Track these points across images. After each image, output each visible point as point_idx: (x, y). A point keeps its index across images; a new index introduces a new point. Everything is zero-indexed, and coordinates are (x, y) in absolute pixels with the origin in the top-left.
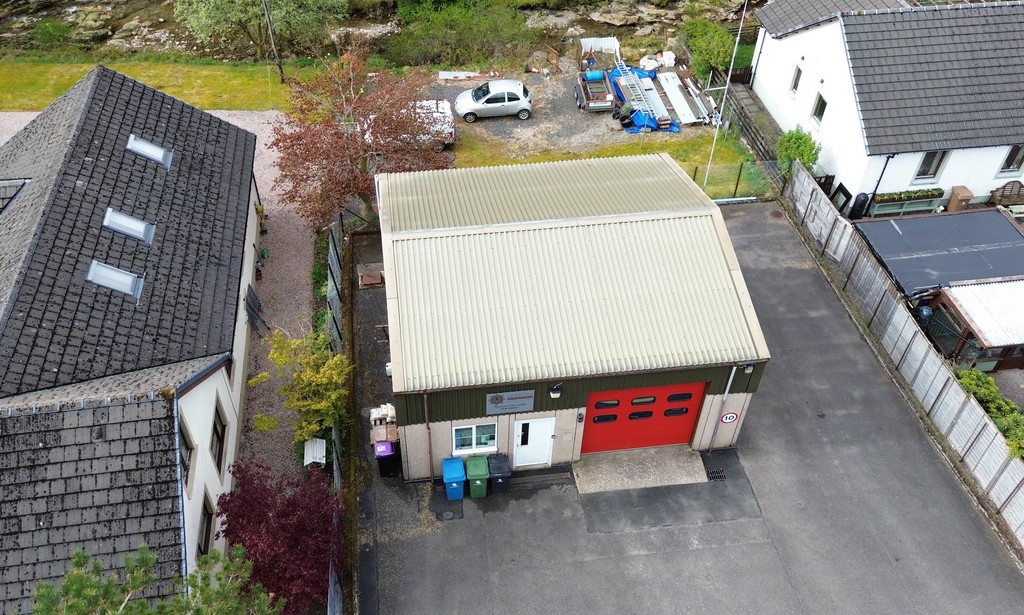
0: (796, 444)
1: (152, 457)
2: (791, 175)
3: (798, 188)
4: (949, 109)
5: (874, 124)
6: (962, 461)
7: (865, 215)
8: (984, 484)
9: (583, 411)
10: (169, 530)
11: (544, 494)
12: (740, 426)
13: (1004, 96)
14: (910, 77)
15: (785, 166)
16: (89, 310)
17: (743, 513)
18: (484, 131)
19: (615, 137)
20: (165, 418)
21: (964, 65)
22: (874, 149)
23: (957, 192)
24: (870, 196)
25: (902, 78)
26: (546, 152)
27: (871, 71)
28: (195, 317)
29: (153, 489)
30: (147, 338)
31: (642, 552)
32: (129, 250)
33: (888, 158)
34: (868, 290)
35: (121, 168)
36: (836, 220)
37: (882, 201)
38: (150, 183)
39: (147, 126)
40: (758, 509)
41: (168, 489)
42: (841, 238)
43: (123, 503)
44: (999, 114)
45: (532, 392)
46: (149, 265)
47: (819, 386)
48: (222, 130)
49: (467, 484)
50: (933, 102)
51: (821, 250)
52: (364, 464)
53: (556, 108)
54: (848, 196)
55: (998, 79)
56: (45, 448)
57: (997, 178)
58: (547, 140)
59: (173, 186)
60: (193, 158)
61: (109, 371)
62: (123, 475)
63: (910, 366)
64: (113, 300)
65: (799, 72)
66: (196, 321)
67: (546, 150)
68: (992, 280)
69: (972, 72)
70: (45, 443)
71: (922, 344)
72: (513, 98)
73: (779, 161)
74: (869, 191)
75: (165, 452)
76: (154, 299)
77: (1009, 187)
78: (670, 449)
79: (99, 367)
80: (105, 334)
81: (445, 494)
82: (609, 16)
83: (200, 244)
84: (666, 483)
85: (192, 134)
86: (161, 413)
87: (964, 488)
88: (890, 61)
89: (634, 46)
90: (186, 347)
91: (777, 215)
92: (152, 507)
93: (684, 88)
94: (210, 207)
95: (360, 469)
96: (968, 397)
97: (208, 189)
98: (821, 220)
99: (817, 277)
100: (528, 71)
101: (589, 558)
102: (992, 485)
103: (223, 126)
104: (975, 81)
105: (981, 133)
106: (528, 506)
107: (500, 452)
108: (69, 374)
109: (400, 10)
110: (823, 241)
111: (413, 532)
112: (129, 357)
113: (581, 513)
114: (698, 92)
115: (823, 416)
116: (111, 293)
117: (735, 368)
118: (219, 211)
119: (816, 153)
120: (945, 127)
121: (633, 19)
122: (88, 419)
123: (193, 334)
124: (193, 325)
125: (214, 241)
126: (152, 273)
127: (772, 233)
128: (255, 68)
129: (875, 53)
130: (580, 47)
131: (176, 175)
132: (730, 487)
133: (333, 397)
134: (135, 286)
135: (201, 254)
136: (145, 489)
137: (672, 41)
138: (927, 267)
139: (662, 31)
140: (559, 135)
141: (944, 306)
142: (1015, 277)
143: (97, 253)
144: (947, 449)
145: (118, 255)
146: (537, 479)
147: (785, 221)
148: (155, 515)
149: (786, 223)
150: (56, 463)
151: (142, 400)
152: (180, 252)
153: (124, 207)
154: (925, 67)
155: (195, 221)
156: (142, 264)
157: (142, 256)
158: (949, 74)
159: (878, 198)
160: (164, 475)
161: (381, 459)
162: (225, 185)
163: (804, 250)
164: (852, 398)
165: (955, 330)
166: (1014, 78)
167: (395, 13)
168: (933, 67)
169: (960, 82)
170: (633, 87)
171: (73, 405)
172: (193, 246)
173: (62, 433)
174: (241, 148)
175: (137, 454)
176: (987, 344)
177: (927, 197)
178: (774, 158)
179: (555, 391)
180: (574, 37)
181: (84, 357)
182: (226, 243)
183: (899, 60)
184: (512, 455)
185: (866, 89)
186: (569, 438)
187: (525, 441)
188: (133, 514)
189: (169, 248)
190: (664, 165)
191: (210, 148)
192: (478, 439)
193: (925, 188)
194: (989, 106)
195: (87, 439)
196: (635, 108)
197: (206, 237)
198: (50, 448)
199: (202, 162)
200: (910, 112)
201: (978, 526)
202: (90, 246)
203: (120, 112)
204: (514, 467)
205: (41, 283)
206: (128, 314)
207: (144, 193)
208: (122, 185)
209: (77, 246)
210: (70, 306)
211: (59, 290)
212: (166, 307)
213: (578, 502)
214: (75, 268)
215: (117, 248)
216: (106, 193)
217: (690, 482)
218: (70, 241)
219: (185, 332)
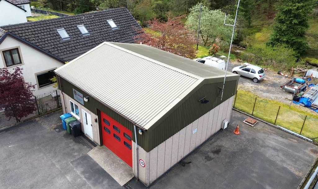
11: (80, 146)
16: (49, 34)
30: (53, 46)
31: (69, 179)
32: (76, 33)
35: (99, 22)
38: (102, 28)
39: (120, 21)
45: (82, 95)
59: (108, 32)
60: (123, 32)
64: (57, 36)
66: (70, 53)
72: (253, 72)
76: (67, 43)
80: (45, 39)
83: (96, 44)
84: (110, 174)
85: (130, 29)
90: (59, 54)
94: (112, 41)
97: (117, 39)
100: (279, 74)
101: (58, 166)
106: (72, 144)
107: (80, 122)
108: (25, 38)
112: (43, 46)
113: (77, 157)
117: (135, 126)
123: (66, 54)
126: (75, 39)
131: (112, 31)
134: (66, 38)
143: (67, 28)
145: (72, 32)
146: (87, 142)
152: (88, 42)
153: (88, 27)
157: (77, 36)
179: (86, 98)
181: (33, 39)
184: (83, 126)
186: (96, 129)
189: (87, 39)
202: (68, 26)
203: (116, 15)
204: (85, 134)
205: (46, 24)
206: (56, 40)
207: (98, 29)
208: (94, 24)
209: (65, 25)
210: (46, 31)
211: (48, 27)
212: (67, 46)
213: (83, 154)
214: (58, 27)
215: (74, 31)
216: (88, 23)
217: (117, 181)
218: (65, 23)
219: (64, 52)
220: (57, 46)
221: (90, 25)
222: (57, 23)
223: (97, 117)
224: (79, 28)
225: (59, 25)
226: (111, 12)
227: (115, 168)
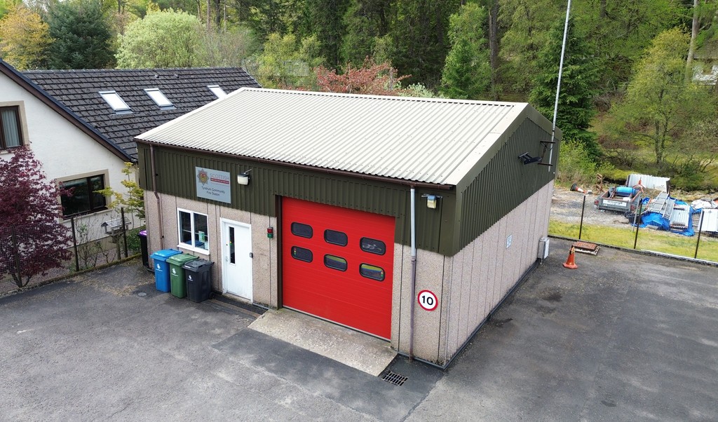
11: (222, 316)
16: (80, 98)
17: (377, 413)
31: (227, 378)
35: (192, 88)
46: (147, 112)
64: (100, 105)
76: (126, 120)
78: (370, 338)
84: (332, 357)
100: (574, 190)
106: (198, 315)
107: (212, 261)
111: (107, 290)
113: (224, 337)
116: (104, 104)
117: (412, 191)
134: (122, 110)
143: (122, 92)
145: (133, 100)
146: (235, 308)
153: (169, 95)
156: (143, 110)
157: (147, 108)
186: (265, 263)
202: (124, 89)
203: (225, 79)
204: (224, 292)
205: (72, 78)
206: (99, 112)
207: (191, 100)
208: (182, 91)
209: (115, 84)
210: (72, 91)
211: (76, 86)
212: (128, 126)
213: (238, 330)
214: (100, 87)
215: (138, 98)
216: (166, 87)
217: (356, 367)
218: (115, 82)
219: (121, 137)
220: (103, 125)
221: (172, 91)
222: (96, 80)
223: (273, 222)
224: (149, 93)
225: (102, 85)
226: (213, 71)
227: (338, 343)
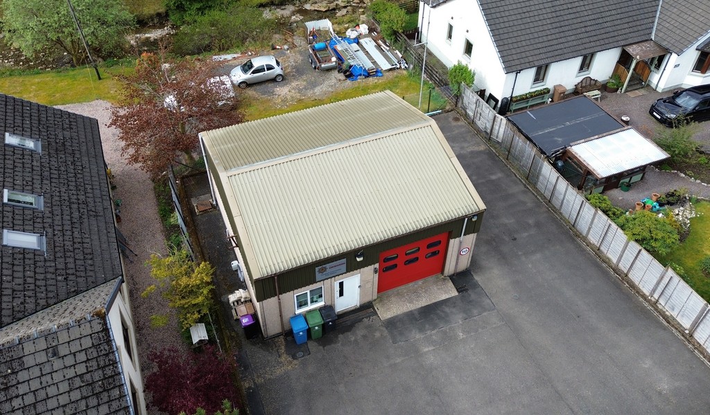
0: (504, 259)
1: (97, 361)
2: (461, 93)
3: (466, 100)
4: (545, 39)
5: (505, 53)
6: (599, 249)
7: (508, 111)
8: (615, 261)
9: (377, 265)
10: (121, 409)
11: (360, 325)
12: (471, 255)
13: (574, 27)
14: (520, 22)
15: (456, 87)
16: (11, 266)
17: (485, 310)
18: (254, 93)
19: (343, 85)
20: (102, 331)
21: (549, 10)
22: (508, 70)
23: (557, 88)
24: (509, 99)
25: (516, 23)
26: (300, 101)
27: (497, 21)
28: (90, 257)
29: (103, 384)
30: (59, 278)
31: (431, 348)
32: (29, 217)
33: (517, 74)
34: (523, 157)
35: (5, 159)
36: (495, 117)
37: (517, 101)
38: (30, 166)
39: (16, 124)
40: (492, 305)
41: (114, 381)
42: (500, 127)
43: (82, 399)
44: (573, 38)
45: (344, 260)
46: (47, 225)
47: (509, 221)
48: (71, 120)
49: (309, 331)
50: (536, 35)
51: (488, 137)
52: (233, 334)
53: (299, 71)
54: (497, 101)
55: (569, 17)
56: (13, 373)
57: (577, 77)
58: (299, 93)
59: (48, 165)
60: (57, 143)
61: (38, 308)
62: (78, 379)
63: (557, 198)
64: (27, 256)
65: (451, 27)
66: (91, 259)
67: (300, 100)
68: (592, 138)
69: (554, 15)
70: (12, 369)
71: (563, 184)
72: (270, 68)
73: (450, 86)
74: (508, 96)
75: (107, 355)
76: (57, 249)
77: (584, 81)
78: (431, 279)
79: (30, 306)
80: (28, 282)
81: (294, 341)
82: (316, 5)
83: (79, 204)
84: (434, 301)
85: (51, 125)
86: (98, 328)
87: (604, 265)
88: (507, 14)
89: (339, 24)
90: (89, 279)
91: (457, 119)
92: (105, 397)
93: (379, 47)
94: (79, 176)
95: (232, 338)
96: (596, 210)
97: (73, 163)
98: (485, 118)
99: (490, 155)
100: (274, 48)
101: (399, 360)
102: (619, 260)
103: (72, 116)
104: (556, 20)
105: (565, 51)
106: (351, 337)
107: (327, 304)
108: (9, 316)
109: (172, 17)
110: (489, 131)
111: (279, 371)
112: (50, 295)
113: (386, 333)
114: (388, 48)
115: (515, 239)
116: (24, 251)
117: (466, 219)
118: (86, 178)
119: (473, 77)
120: (545, 50)
121: (332, 6)
122: (42, 344)
123: (92, 268)
124: (90, 262)
125: (89, 200)
126: (50, 230)
127: (457, 131)
128: (75, 72)
129: (497, 10)
130: (306, 28)
131: (47, 157)
132: (472, 295)
133: (205, 292)
134: (40, 242)
135: (82, 210)
136: (97, 385)
137: (363, 17)
138: (553, 137)
139: (354, 12)
140: (306, 88)
141: (569, 158)
142: (604, 134)
143: (5, 224)
144: (589, 244)
145: (21, 222)
146: (352, 317)
147: (462, 122)
148: (108, 402)
149: (464, 124)
150: (24, 382)
151: (81, 322)
152: (67, 212)
153: (16, 187)
154: (527, 15)
155: (71, 188)
156: (41, 225)
157: (38, 220)
158: (541, 17)
159: (514, 99)
160: (109, 372)
161: (247, 328)
162: (85, 159)
163: (478, 139)
164: (529, 225)
165: (579, 172)
166: (578, 15)
167: (168, 20)
168: (531, 14)
169: (549, 21)
170: (346, 50)
171: (29, 337)
172: (75, 206)
173: (24, 359)
174: (89, 130)
175: (85, 362)
176: (599, 177)
177: (541, 94)
178: (446, 84)
179: (359, 256)
180: (297, 22)
181: (17, 302)
182: (97, 200)
183: (512, 13)
184: (334, 305)
185: (497, 32)
186: (369, 285)
187: (341, 294)
188: (91, 405)
189: (57, 211)
190: (390, 98)
191: (67, 134)
192: (312, 299)
193: (539, 89)
194: (567, 34)
195: (44, 359)
196: (352, 64)
197: (82, 198)
198: (17, 372)
199: (64, 144)
200: (524, 43)
201: (617, 287)
206: (40, 264)
207: (28, 174)
208: (10, 171)
212: (68, 253)
213: (382, 326)
215: (19, 217)
217: (447, 297)
220: (63, 272)
221: (9, 179)
